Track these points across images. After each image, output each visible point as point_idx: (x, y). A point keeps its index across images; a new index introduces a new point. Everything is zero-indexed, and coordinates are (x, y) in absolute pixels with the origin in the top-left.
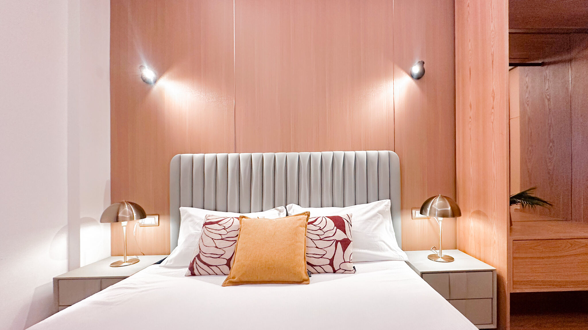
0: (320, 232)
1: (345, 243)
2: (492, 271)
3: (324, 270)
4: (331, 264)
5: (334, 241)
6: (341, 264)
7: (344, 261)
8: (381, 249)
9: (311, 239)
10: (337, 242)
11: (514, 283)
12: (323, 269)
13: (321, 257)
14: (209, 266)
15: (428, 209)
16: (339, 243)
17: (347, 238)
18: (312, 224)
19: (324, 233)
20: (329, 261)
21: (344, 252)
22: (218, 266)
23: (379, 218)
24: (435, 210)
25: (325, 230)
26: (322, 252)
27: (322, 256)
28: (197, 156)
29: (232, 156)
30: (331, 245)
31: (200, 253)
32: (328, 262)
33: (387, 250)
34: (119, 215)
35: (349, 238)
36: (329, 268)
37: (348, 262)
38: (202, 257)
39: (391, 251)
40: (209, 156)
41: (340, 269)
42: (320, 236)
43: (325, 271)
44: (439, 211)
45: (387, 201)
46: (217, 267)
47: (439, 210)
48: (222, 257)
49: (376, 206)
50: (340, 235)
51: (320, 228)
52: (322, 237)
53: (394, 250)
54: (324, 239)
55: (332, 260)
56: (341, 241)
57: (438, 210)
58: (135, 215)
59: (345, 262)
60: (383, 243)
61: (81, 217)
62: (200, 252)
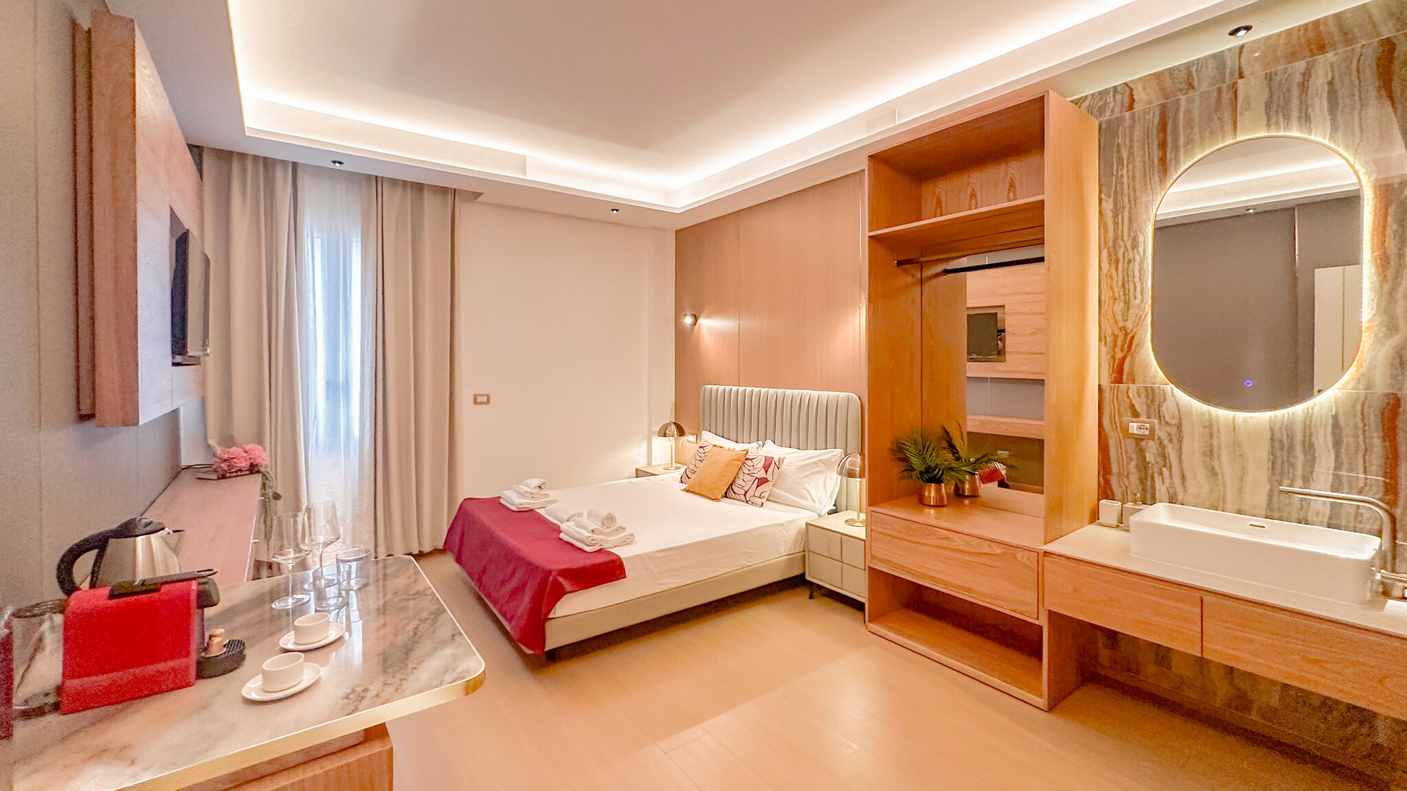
0: (751, 468)
1: (762, 481)
4: (745, 495)
5: (756, 477)
6: (752, 497)
7: (756, 495)
8: (804, 498)
13: (742, 488)
16: (757, 480)
17: (767, 478)
18: (751, 461)
19: (754, 469)
21: (758, 487)
25: (755, 467)
26: (743, 484)
28: (715, 387)
29: (735, 388)
30: (753, 480)
32: (743, 493)
34: (667, 432)
39: (811, 501)
40: (721, 388)
41: (751, 501)
50: (762, 474)
52: (750, 472)
54: (750, 474)
55: (746, 492)
56: (759, 479)
58: (676, 433)
60: (806, 492)
61: (654, 430)
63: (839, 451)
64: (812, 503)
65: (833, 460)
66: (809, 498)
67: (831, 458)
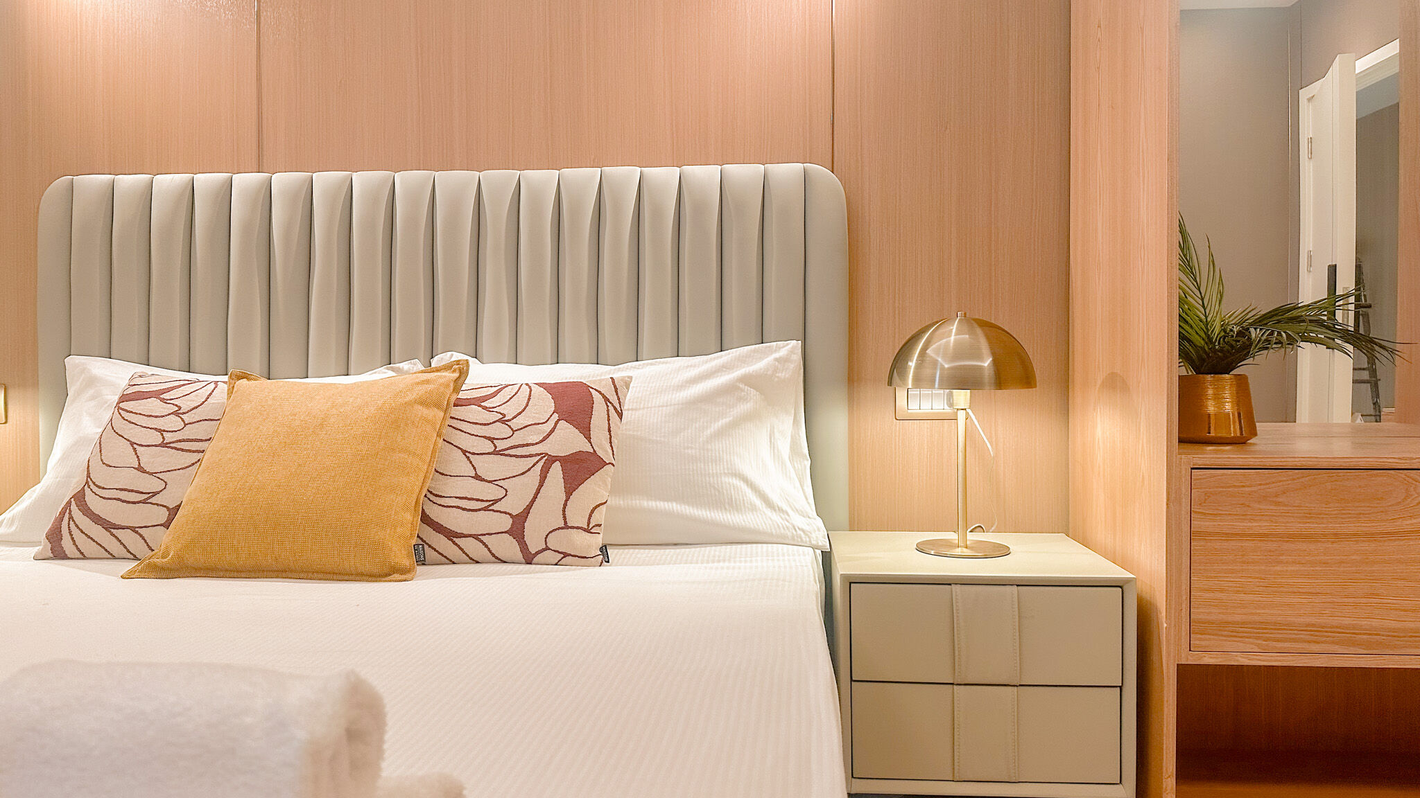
0: (499, 430)
1: (582, 467)
2: (1119, 585)
3: (489, 549)
4: (517, 529)
5: (542, 458)
6: (551, 532)
7: (566, 523)
8: (731, 504)
9: (464, 452)
10: (551, 460)
11: (1193, 627)
12: (486, 546)
13: (485, 509)
14: (109, 526)
15: (910, 363)
16: (557, 466)
17: (592, 451)
18: (480, 406)
19: (514, 432)
20: (511, 521)
21: (569, 493)
22: (140, 530)
23: (741, 399)
24: (935, 363)
25: (515, 424)
26: (491, 492)
27: (490, 506)
28: (130, 180)
30: (529, 470)
31: (87, 490)
32: (507, 523)
33: (753, 508)
35: (600, 453)
36: (507, 546)
37: (578, 528)
38: (91, 500)
39: (768, 512)
40: (167, 183)
41: (547, 548)
42: (495, 441)
43: (493, 555)
44: (948, 368)
45: (788, 344)
46: (137, 532)
47: (946, 366)
48: (153, 500)
49: (743, 360)
50: (567, 440)
51: (501, 416)
52: (501, 445)
53: (781, 510)
54: (506, 452)
55: (520, 520)
56: (564, 461)
57: (942, 368)
59: (566, 527)
62: (87, 482)
63: (792, 347)
64: (775, 517)
65: (782, 375)
66: (758, 502)
67: (776, 370)
